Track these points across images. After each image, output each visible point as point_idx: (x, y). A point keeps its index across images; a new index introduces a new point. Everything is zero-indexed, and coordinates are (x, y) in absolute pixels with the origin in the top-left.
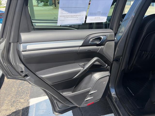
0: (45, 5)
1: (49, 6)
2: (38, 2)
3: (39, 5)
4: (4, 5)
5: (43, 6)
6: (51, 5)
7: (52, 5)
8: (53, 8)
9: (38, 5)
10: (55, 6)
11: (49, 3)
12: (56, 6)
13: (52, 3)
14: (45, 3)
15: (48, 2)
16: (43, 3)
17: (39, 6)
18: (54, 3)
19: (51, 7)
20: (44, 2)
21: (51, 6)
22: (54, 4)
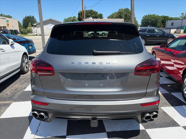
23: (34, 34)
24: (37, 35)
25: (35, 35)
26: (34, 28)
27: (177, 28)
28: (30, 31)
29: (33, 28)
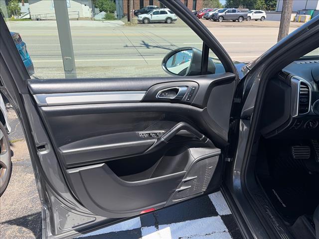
0: (108, 18)
1: (116, 19)
2: (93, 11)
3: (97, 17)
4: (27, 14)
5: (104, 18)
6: (120, 17)
7: (123, 17)
8: (124, 24)
9: (94, 16)
10: (129, 20)
11: (116, 14)
12: (131, 20)
13: (122, 14)
14: (108, 12)
15: (115, 12)
16: (103, 13)
17: (95, 20)
18: (127, 13)
19: (120, 22)
20: (106, 11)
21: (120, 19)
22: (126, 16)
23: (25, 17)
24: (30, 18)
25: (26, 19)
26: (23, 5)
27: (298, 13)
28: (15, 10)
29: (20, 4)
